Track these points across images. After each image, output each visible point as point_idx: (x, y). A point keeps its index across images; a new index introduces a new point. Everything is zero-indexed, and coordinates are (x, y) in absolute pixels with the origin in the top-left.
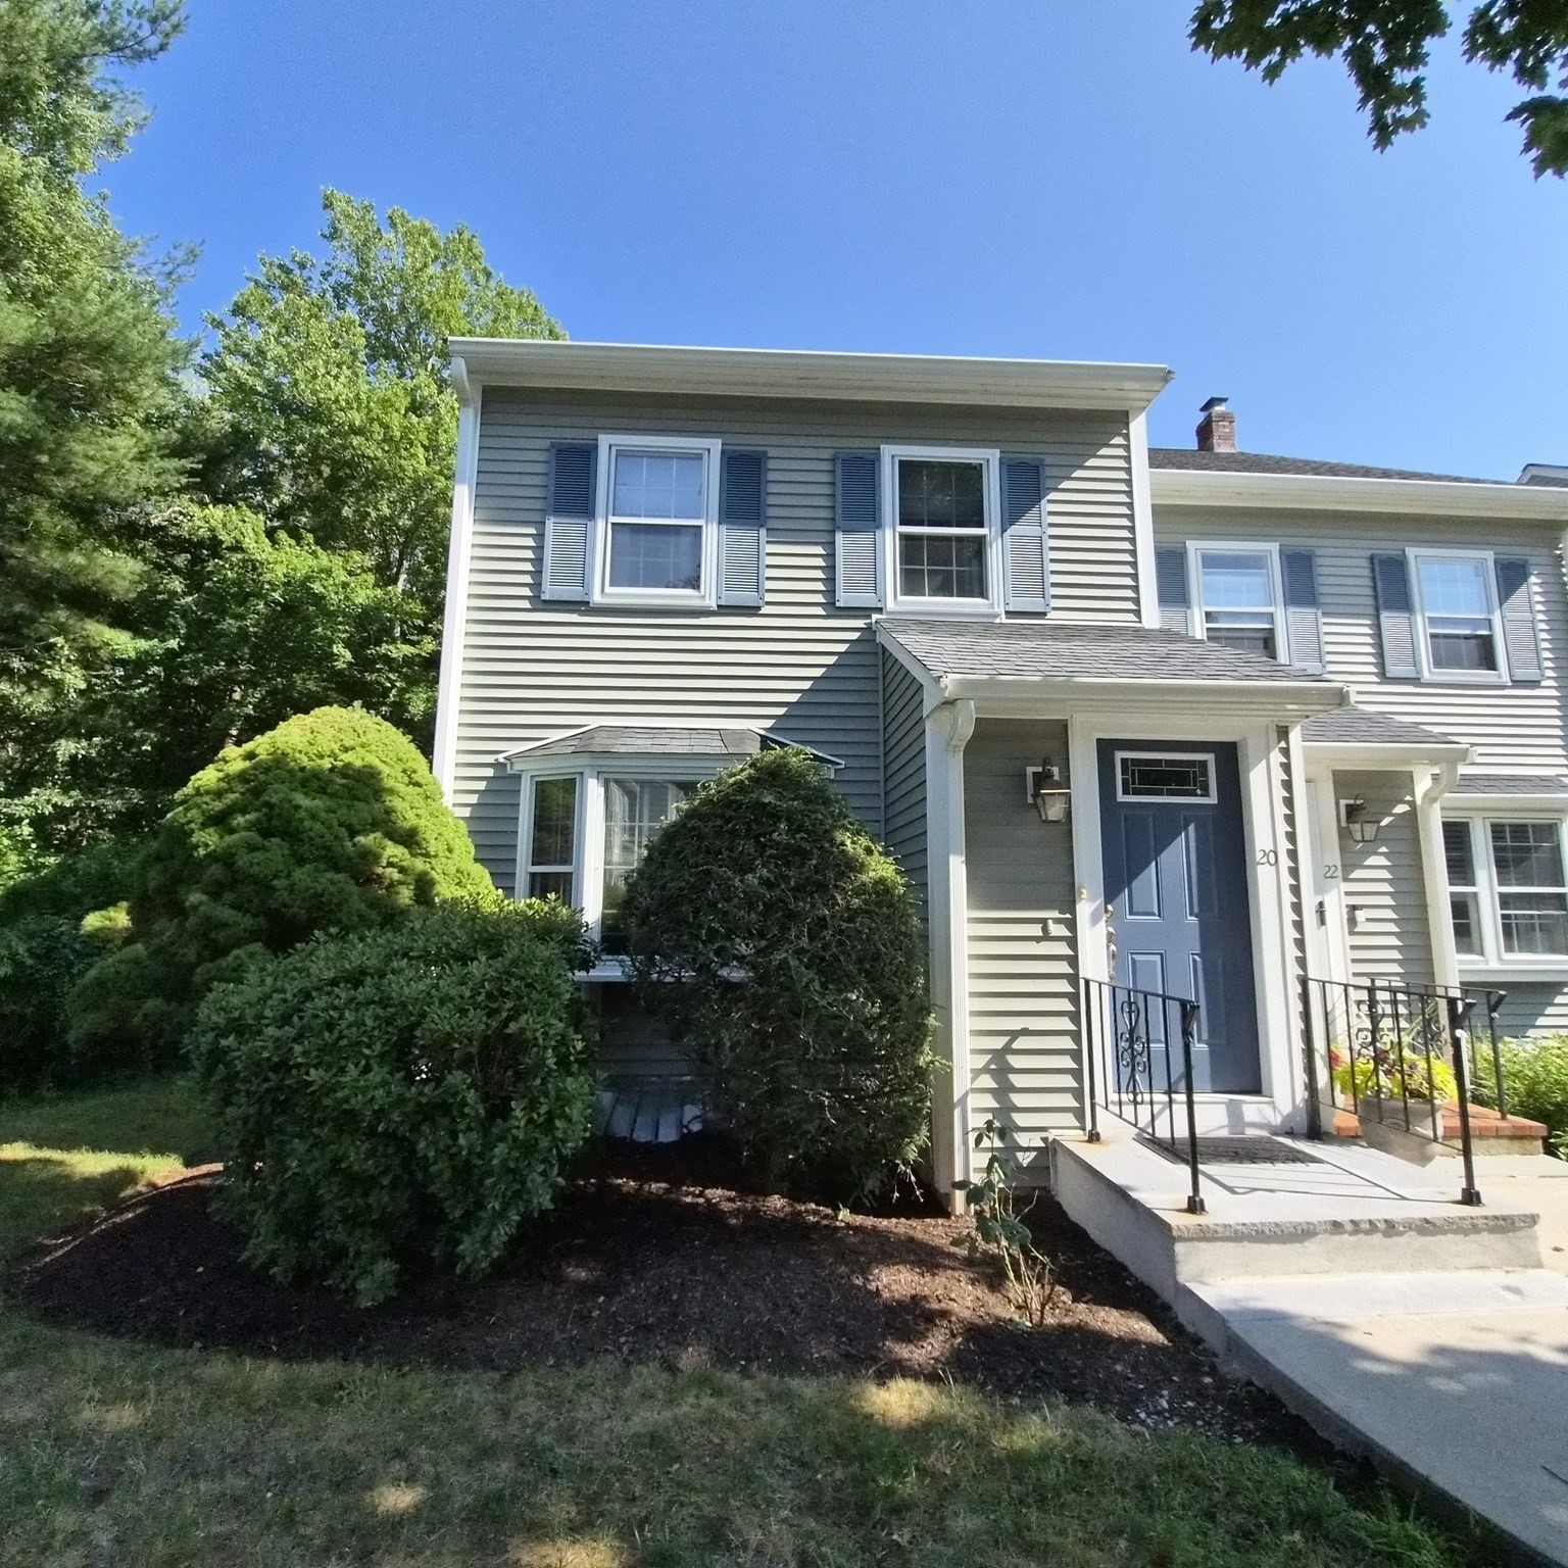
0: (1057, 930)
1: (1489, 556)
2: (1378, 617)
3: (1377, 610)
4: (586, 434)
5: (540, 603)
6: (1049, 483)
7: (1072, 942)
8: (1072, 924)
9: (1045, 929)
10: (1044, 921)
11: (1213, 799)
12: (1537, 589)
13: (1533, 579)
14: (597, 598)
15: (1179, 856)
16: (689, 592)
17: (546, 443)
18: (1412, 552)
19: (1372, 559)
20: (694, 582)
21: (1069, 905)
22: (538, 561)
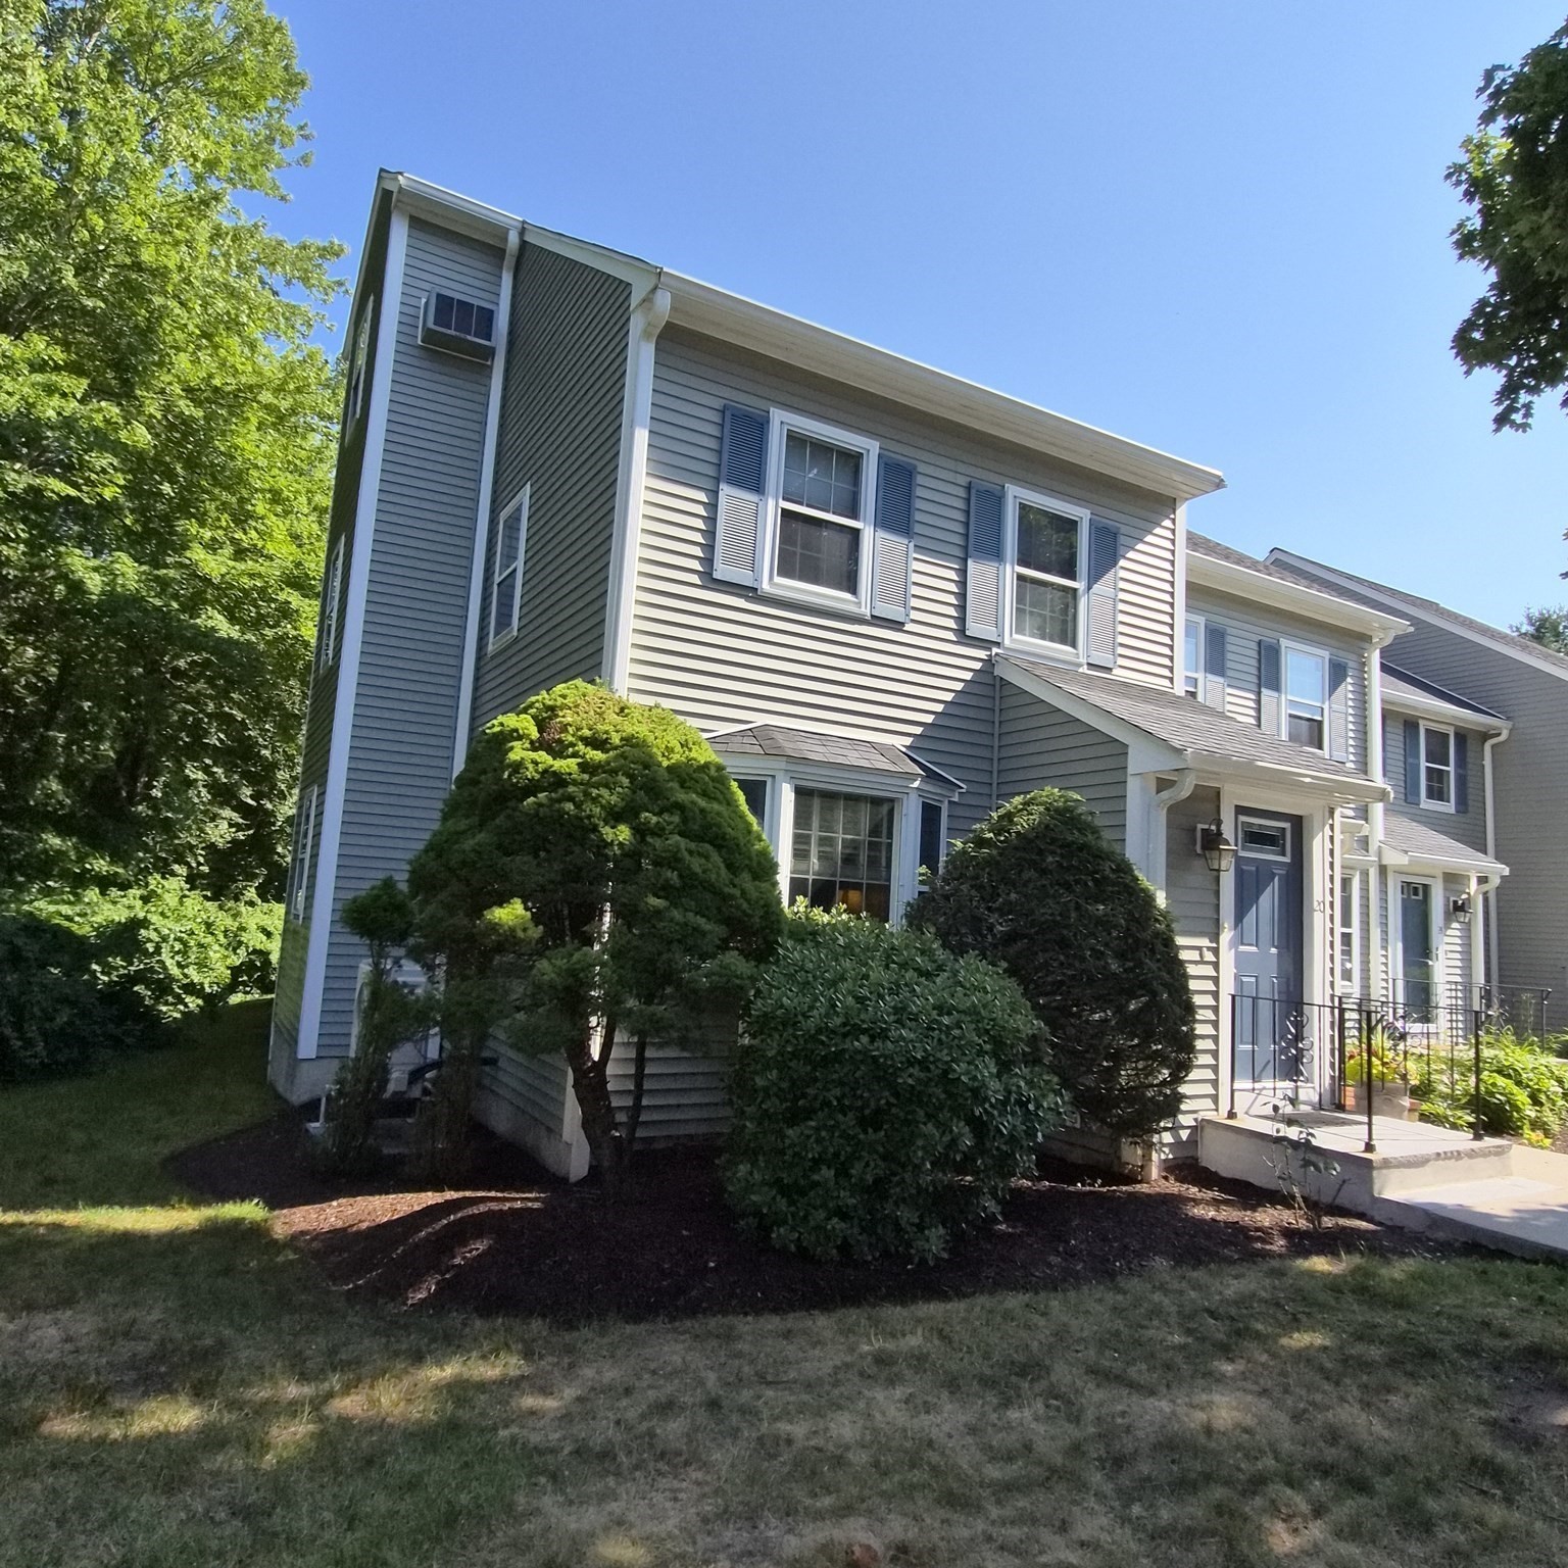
0: (1209, 956)
1: (1326, 654)
2: (1259, 694)
3: (1259, 687)
4: (761, 404)
5: (710, 580)
6: (1121, 550)
7: (1216, 966)
8: (1216, 951)
9: (1201, 955)
10: (1199, 949)
11: (1287, 859)
12: (1350, 688)
13: (1349, 680)
14: (765, 586)
15: (1269, 900)
16: (848, 596)
17: (718, 404)
18: (1284, 642)
19: (1259, 643)
20: (852, 587)
21: (1215, 937)
22: (710, 534)
